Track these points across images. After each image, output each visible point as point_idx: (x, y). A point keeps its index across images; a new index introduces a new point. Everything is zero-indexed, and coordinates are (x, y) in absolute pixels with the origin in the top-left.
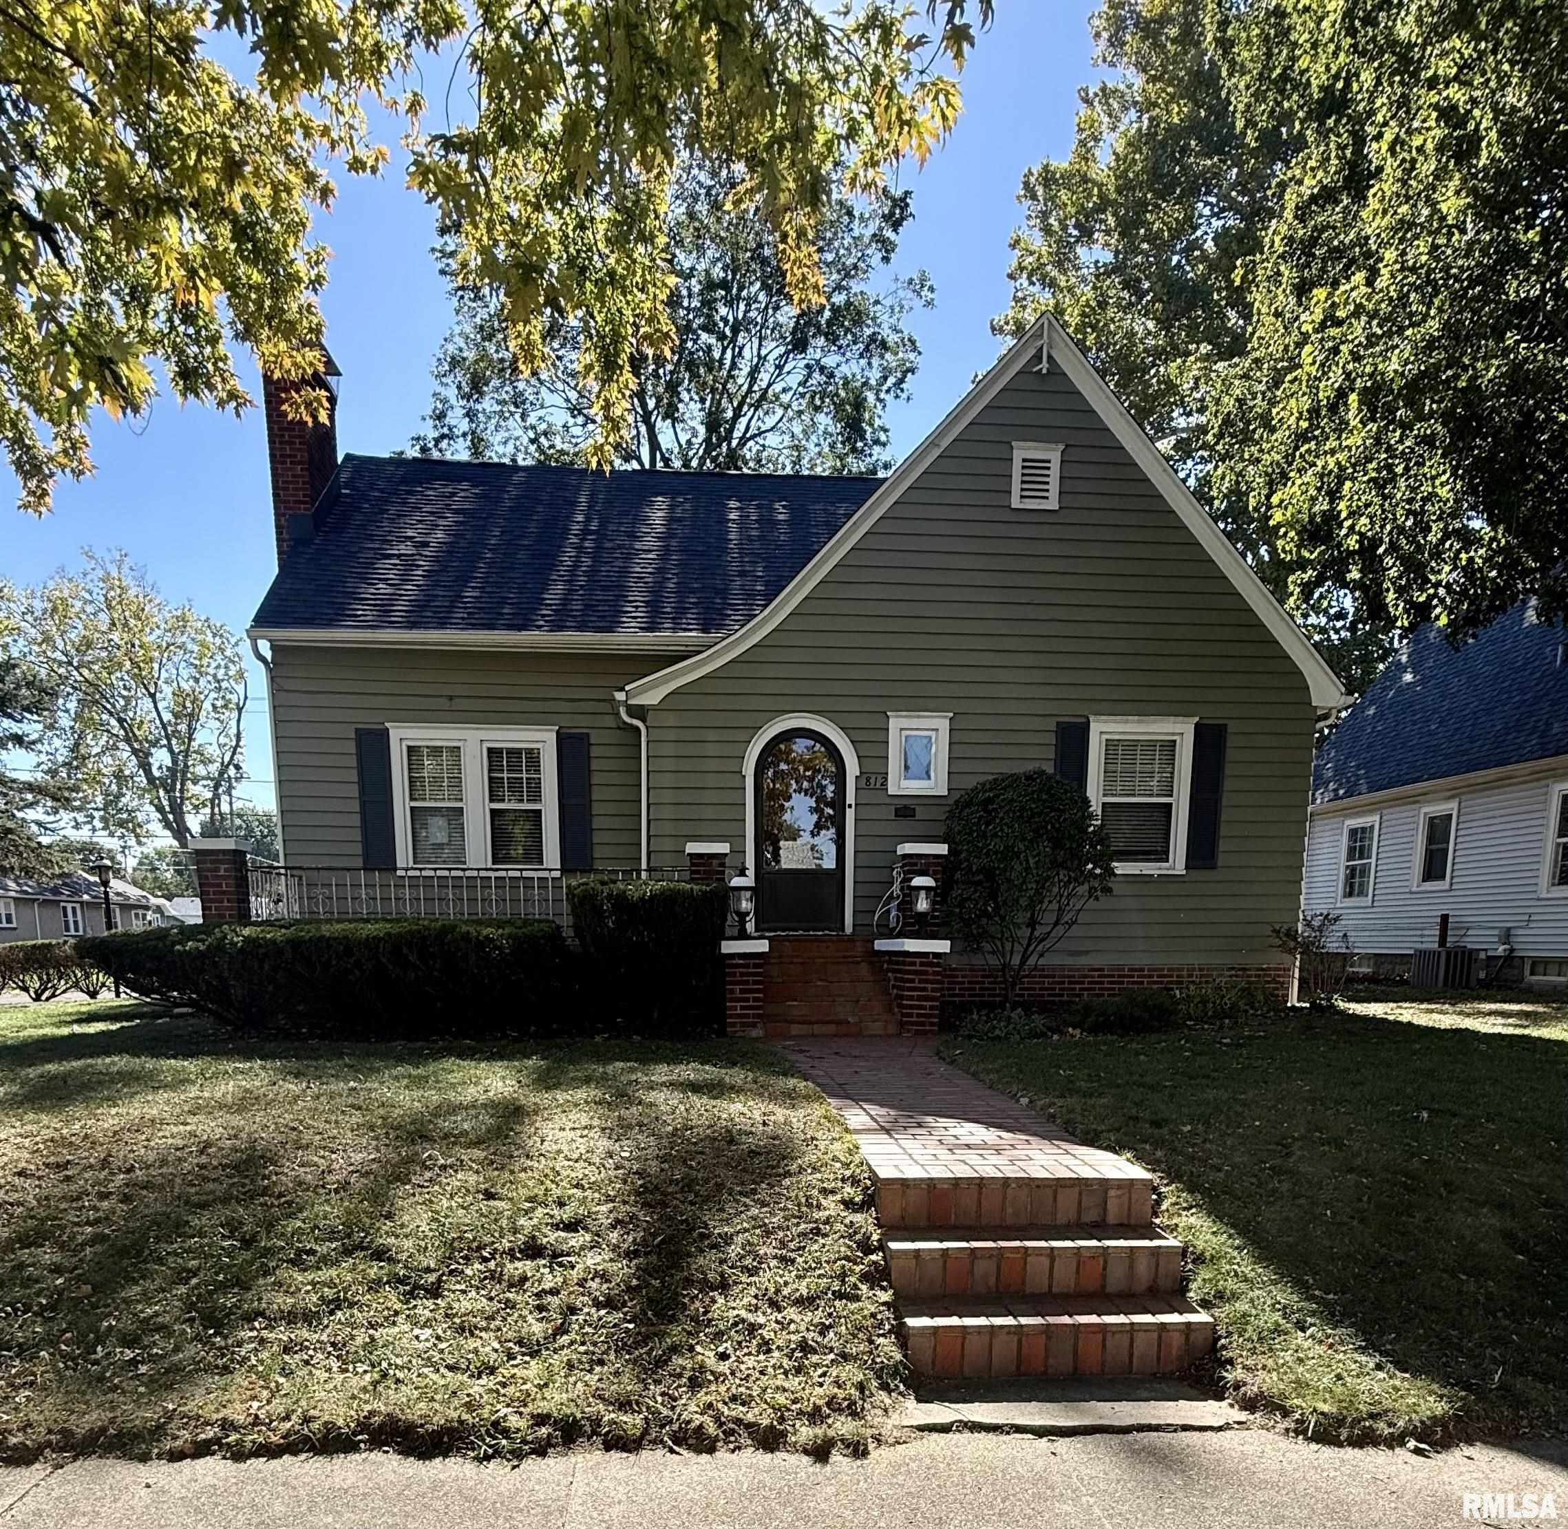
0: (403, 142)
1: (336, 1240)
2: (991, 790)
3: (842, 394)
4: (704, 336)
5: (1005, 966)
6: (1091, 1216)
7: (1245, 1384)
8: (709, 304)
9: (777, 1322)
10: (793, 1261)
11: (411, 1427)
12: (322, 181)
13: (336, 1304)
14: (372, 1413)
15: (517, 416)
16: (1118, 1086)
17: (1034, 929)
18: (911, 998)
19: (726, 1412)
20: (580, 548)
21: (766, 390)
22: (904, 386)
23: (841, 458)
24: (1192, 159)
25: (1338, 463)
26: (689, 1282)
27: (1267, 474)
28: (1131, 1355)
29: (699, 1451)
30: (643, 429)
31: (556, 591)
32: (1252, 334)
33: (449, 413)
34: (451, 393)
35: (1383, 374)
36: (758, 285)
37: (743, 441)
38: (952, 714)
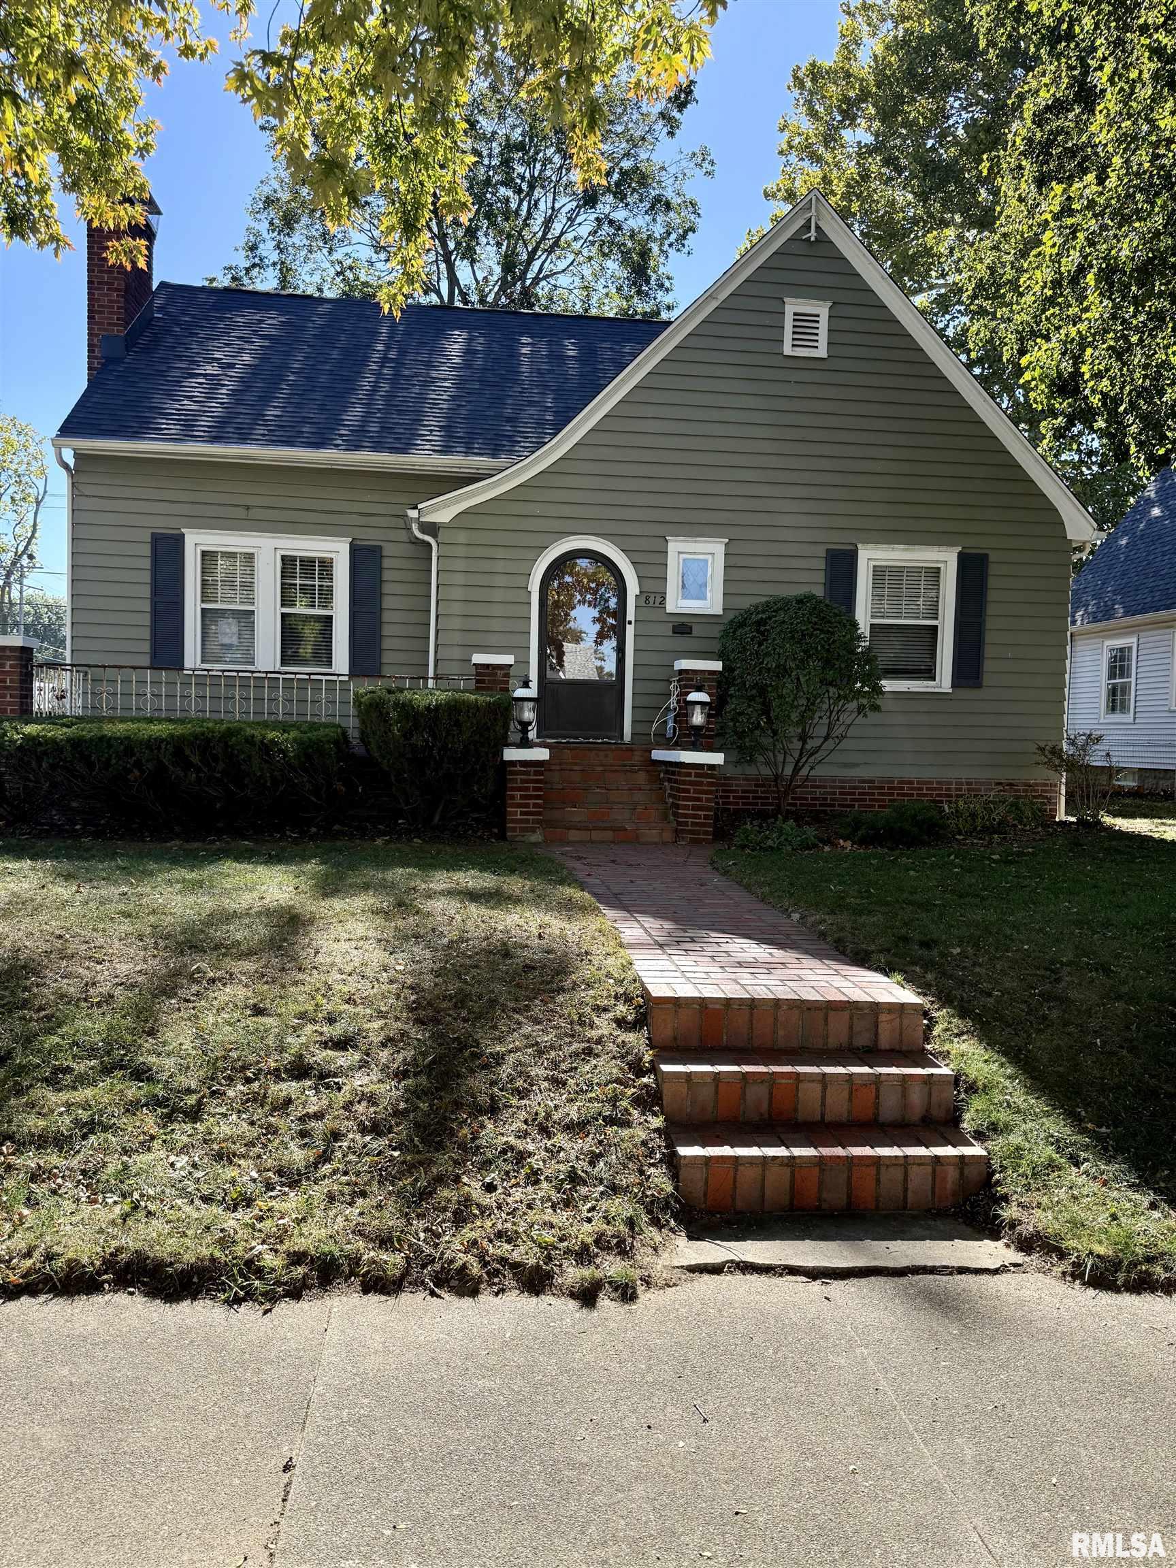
0: (232, 35)
1: (95, 1057)
2: (763, 612)
3: (630, 244)
4: (503, 191)
5: (777, 778)
6: (862, 1040)
7: (1020, 1223)
8: (506, 163)
9: (547, 1150)
10: (564, 1084)
11: (160, 1265)
12: (155, 61)
13: (89, 1128)
14: (119, 1250)
15: (325, 251)
16: (888, 904)
17: (805, 743)
18: (686, 808)
19: (491, 1251)
20: (379, 375)
21: (559, 238)
22: (686, 242)
23: (628, 298)
24: (943, 62)
25: (1079, 332)
26: (458, 1105)
27: (1017, 332)
28: (906, 1190)
29: (461, 1293)
30: (443, 266)
31: (354, 415)
32: (1001, 213)
33: (261, 246)
34: (263, 227)
35: (1116, 258)
36: (552, 150)
37: (536, 280)
38: (727, 540)
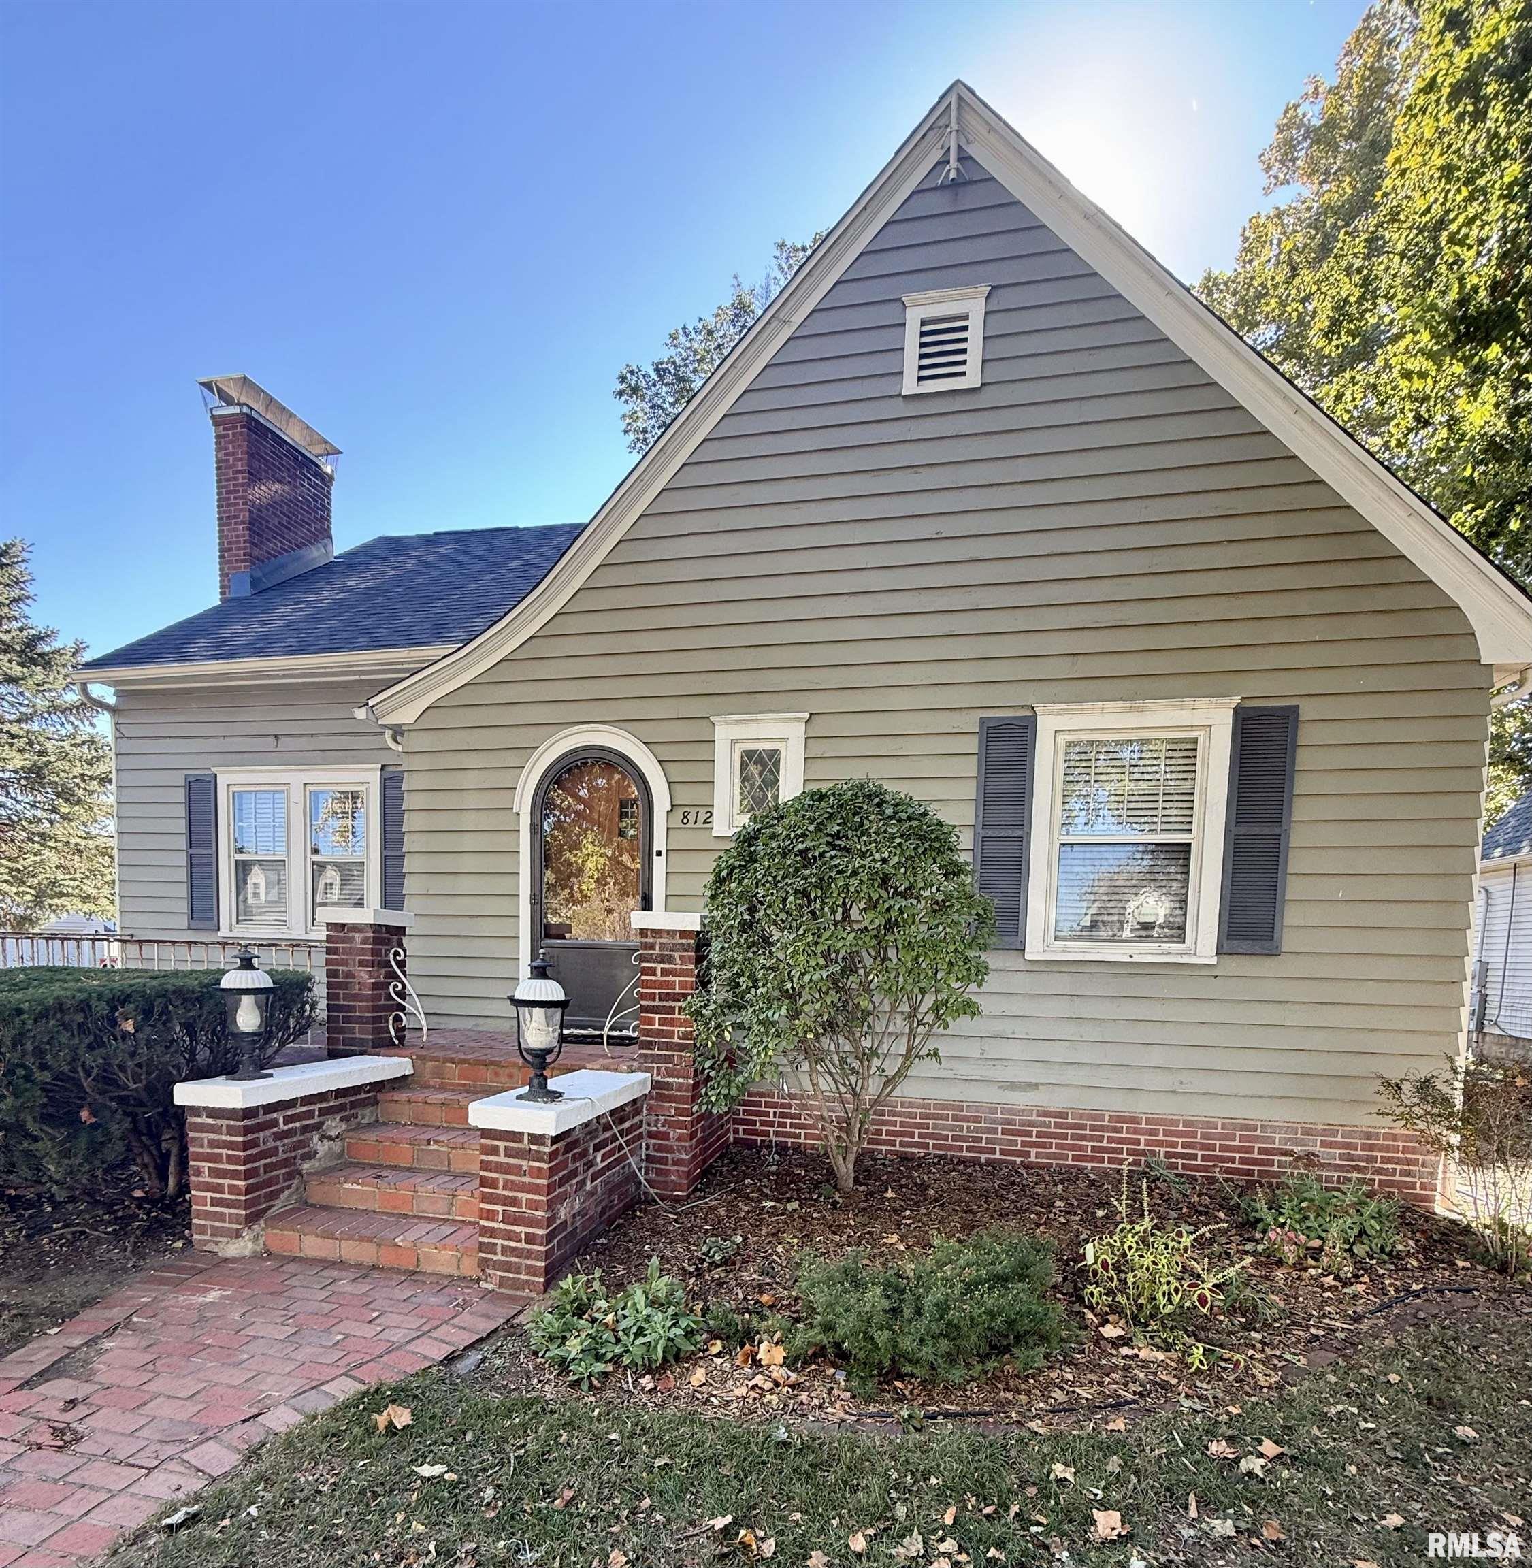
18: (494, 1216)
38: (807, 715)
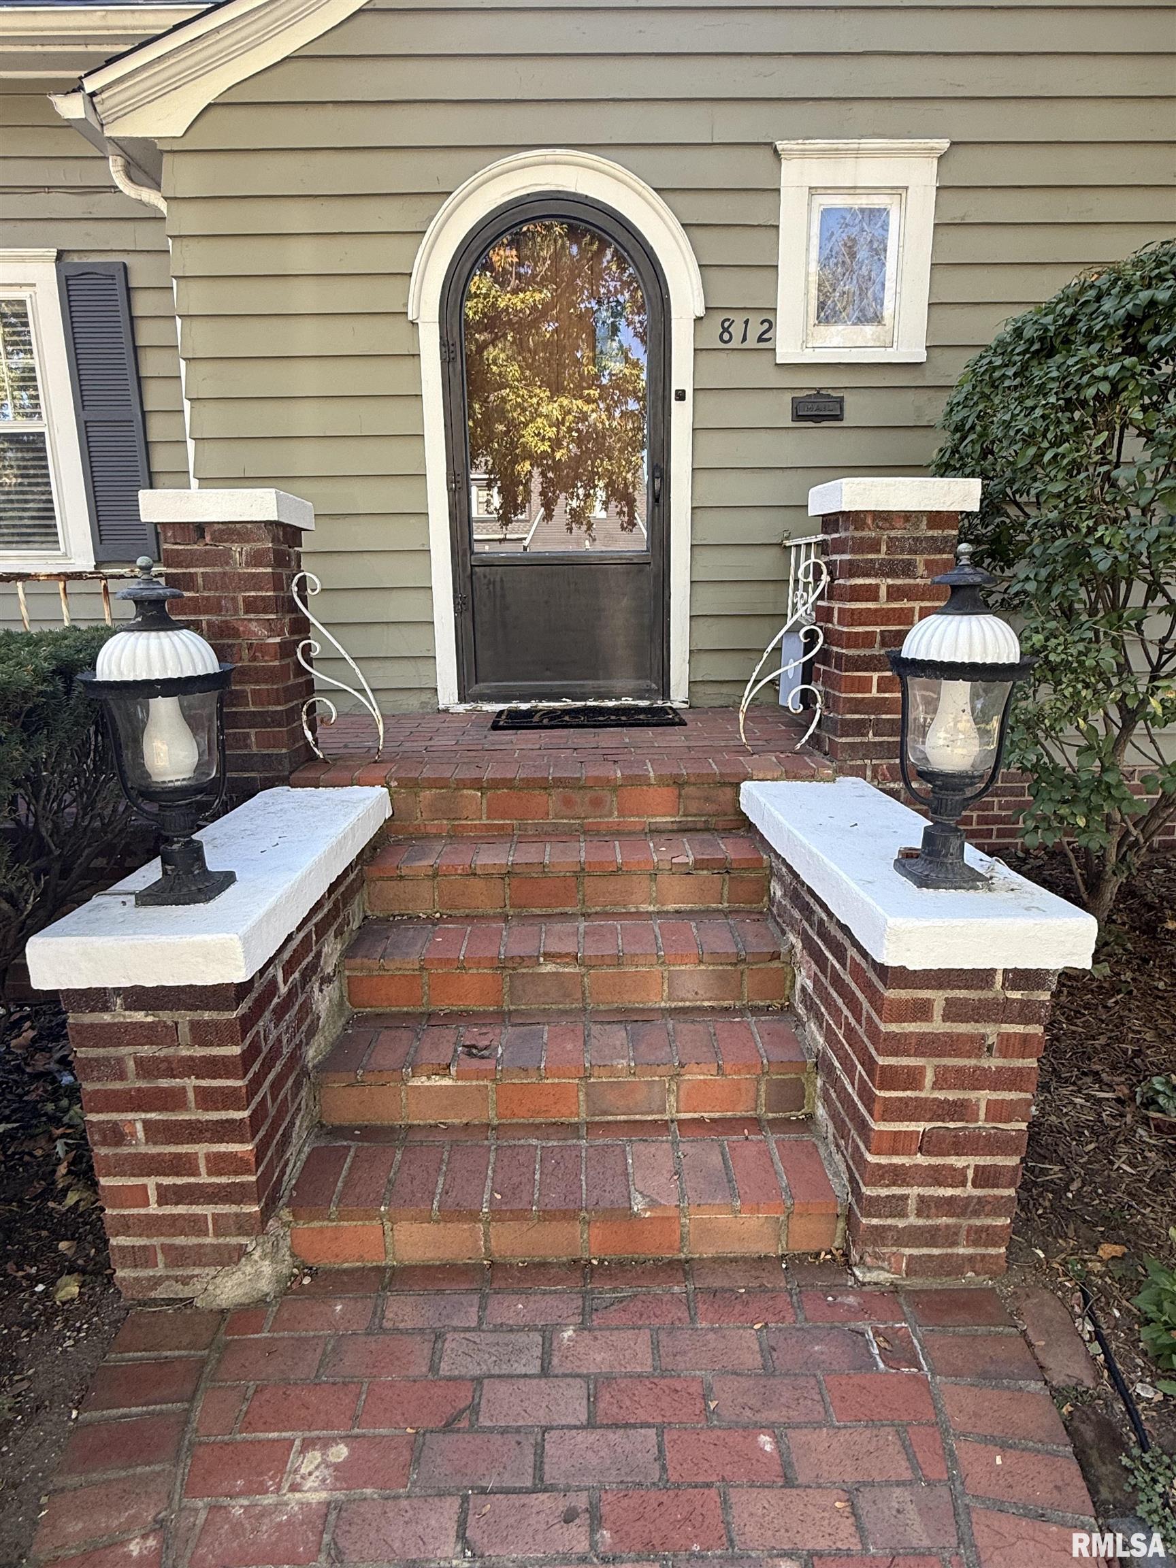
38: (944, 144)
